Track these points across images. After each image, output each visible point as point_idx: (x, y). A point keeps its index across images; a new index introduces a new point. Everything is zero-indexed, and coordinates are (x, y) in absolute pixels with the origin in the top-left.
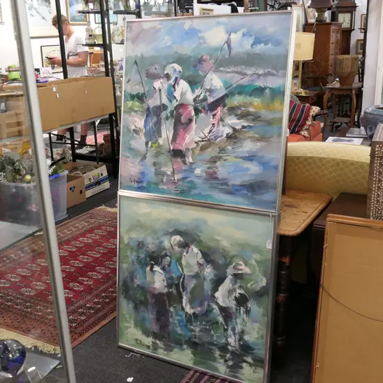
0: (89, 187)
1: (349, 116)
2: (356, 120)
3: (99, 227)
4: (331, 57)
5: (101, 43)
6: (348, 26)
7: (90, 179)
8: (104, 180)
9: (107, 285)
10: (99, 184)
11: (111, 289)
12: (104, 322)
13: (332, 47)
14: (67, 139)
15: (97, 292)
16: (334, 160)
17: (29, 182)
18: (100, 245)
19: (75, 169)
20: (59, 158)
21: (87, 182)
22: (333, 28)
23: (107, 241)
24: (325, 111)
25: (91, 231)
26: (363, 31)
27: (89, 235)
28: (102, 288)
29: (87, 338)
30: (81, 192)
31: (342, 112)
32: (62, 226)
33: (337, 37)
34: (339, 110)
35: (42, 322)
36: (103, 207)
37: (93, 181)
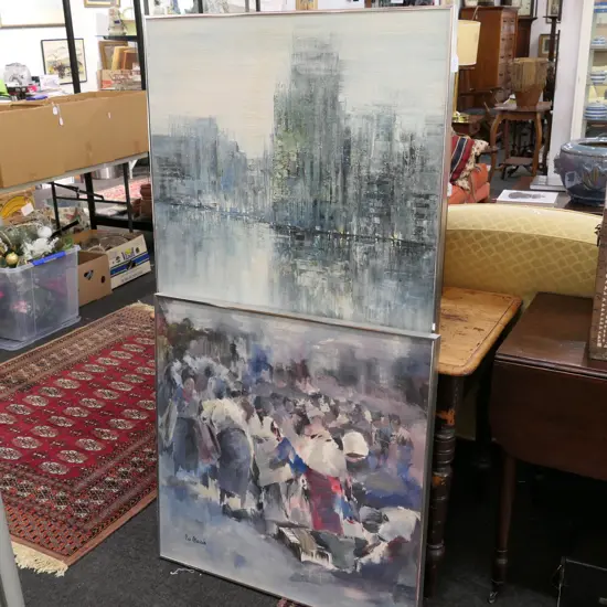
0: (116, 271)
1: (530, 156)
2: (541, 161)
3: (131, 340)
4: (501, 61)
5: (135, 34)
6: (528, 13)
7: (118, 258)
8: (141, 259)
9: (141, 442)
10: (134, 266)
11: (147, 450)
12: (135, 510)
13: (502, 45)
14: (81, 192)
15: (125, 454)
16: (527, 237)
17: (14, 266)
18: (132, 370)
19: (94, 241)
20: (68, 222)
21: (112, 263)
22: (504, 15)
23: (144, 363)
24: (495, 148)
25: (118, 346)
26: (550, 20)
27: (114, 353)
28: (132, 448)
29: (105, 541)
30: (103, 280)
31: (519, 149)
32: (71, 336)
33: (509, 30)
34: (514, 146)
35: (29, 510)
36: (139, 304)
37: (122, 260)
